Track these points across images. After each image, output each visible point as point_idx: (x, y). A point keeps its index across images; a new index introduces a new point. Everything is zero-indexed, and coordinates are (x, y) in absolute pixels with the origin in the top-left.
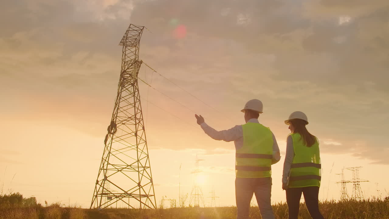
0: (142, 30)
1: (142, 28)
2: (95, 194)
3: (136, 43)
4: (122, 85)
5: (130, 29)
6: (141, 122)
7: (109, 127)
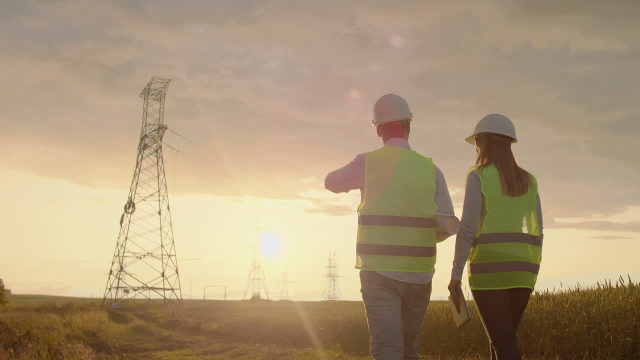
0: (168, 83)
1: (168, 81)
2: (109, 287)
3: (160, 97)
5: (153, 81)
6: (166, 199)
7: (126, 206)
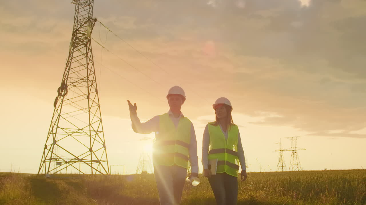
2: (44, 159)
4: (74, 45)
6: (94, 84)
7: (59, 89)
